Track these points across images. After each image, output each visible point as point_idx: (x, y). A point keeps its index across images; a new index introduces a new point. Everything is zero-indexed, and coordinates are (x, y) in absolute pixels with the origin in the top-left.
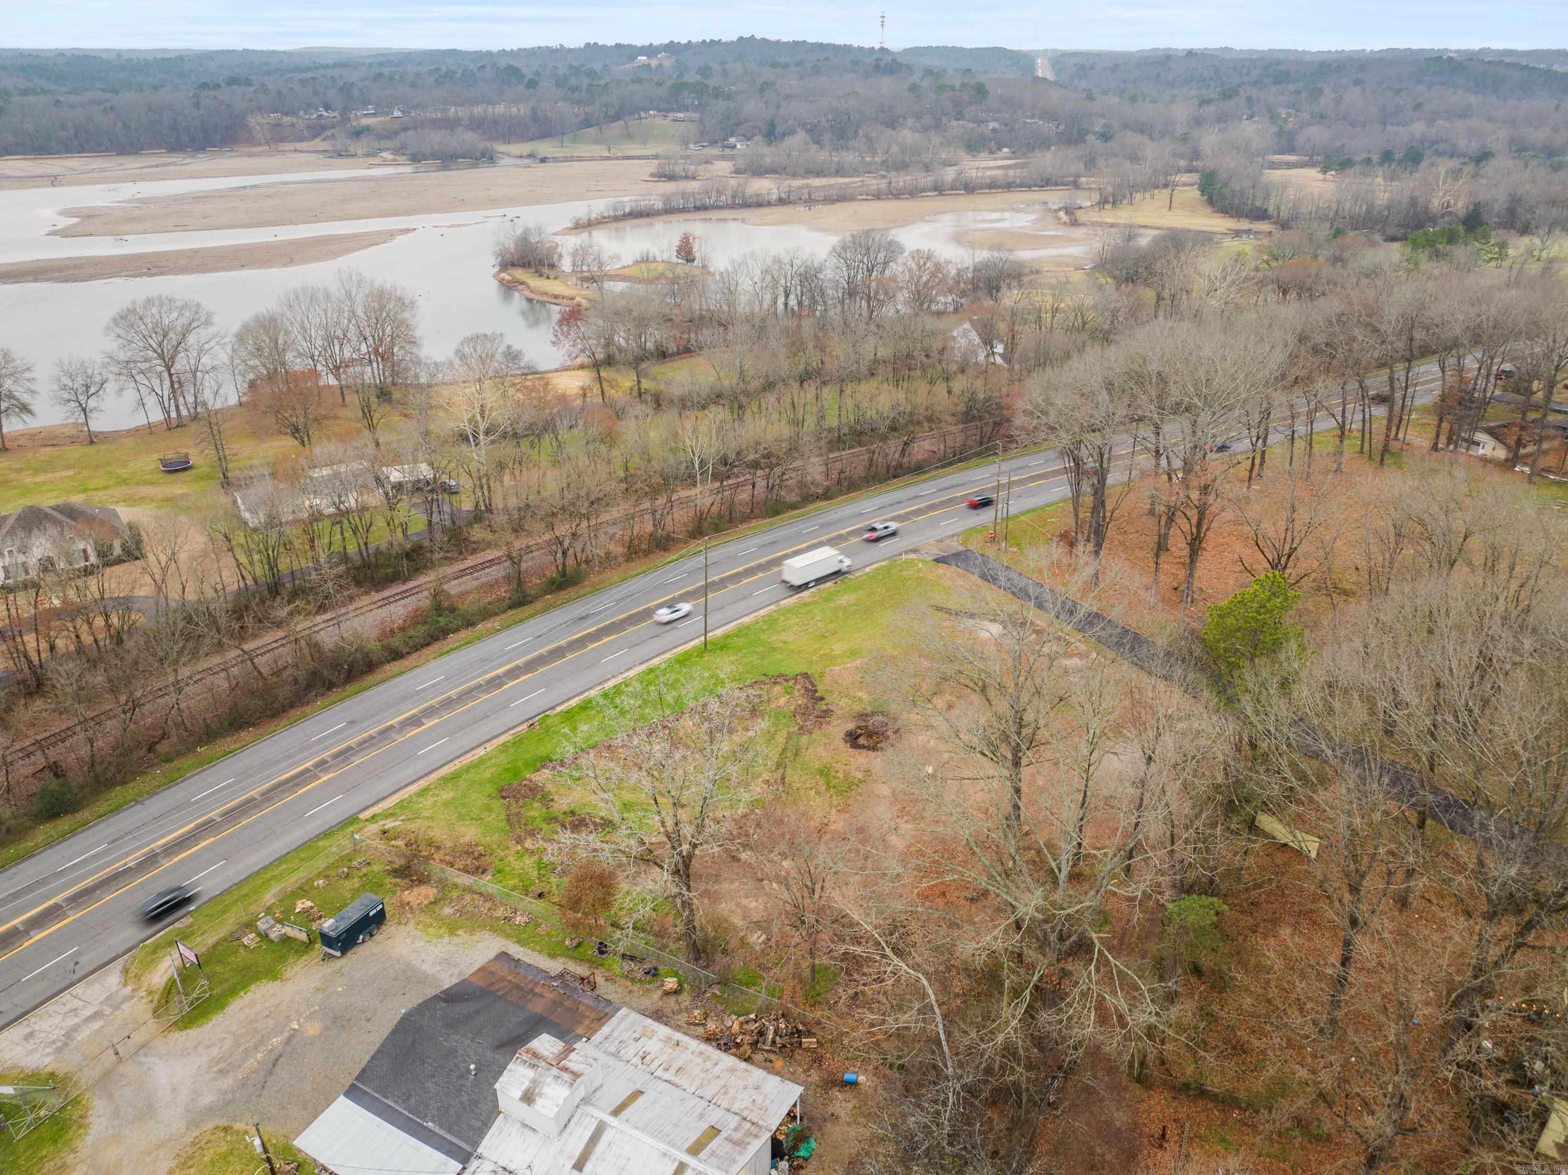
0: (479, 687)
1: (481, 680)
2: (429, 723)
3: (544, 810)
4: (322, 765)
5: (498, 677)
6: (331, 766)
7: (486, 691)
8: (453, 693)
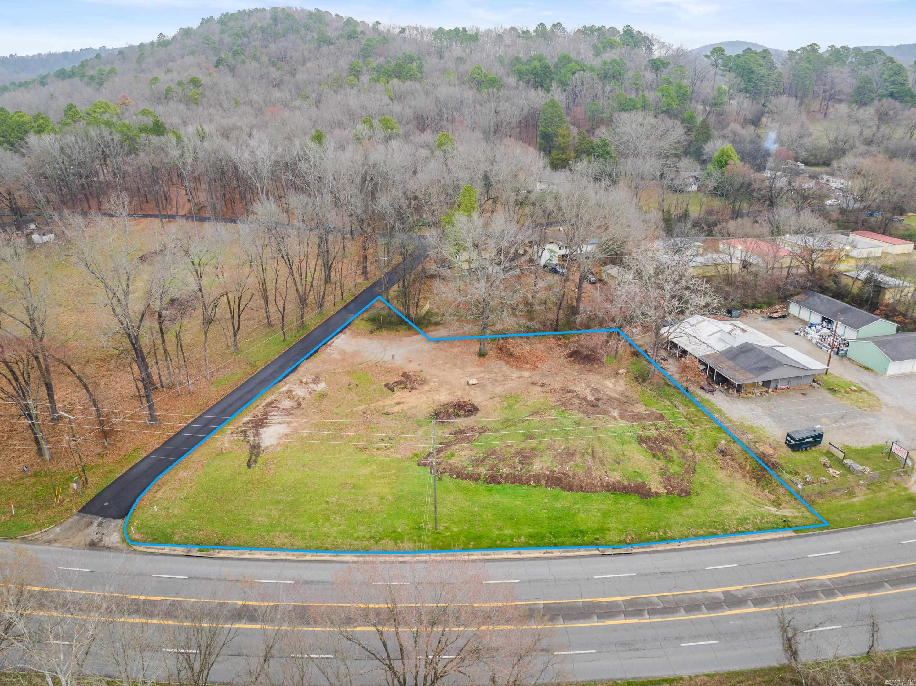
0: (653, 612)
1: (646, 620)
2: (717, 591)
3: (669, 466)
4: (829, 591)
5: (628, 614)
6: (819, 587)
7: (648, 602)
8: (681, 617)
